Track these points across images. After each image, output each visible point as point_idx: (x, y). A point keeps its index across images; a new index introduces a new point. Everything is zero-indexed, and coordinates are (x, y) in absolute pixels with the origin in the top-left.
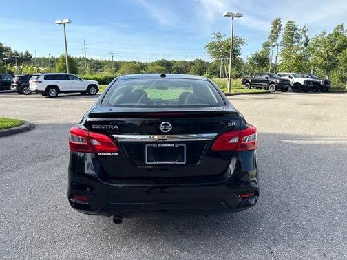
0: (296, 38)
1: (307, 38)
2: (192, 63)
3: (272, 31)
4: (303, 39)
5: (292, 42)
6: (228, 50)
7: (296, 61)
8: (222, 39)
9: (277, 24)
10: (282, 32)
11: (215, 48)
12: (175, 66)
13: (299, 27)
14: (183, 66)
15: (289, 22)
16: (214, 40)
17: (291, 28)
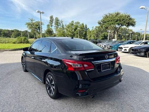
0: (59, 24)
1: (63, 25)
2: (12, 31)
3: (50, 20)
4: (62, 25)
5: (58, 25)
6: (37, 27)
7: (63, 33)
8: (34, 22)
9: (51, 17)
10: (54, 21)
11: (30, 25)
12: (3, 32)
13: (60, 20)
14: (8, 32)
15: (56, 18)
16: (30, 22)
17: (57, 20)
